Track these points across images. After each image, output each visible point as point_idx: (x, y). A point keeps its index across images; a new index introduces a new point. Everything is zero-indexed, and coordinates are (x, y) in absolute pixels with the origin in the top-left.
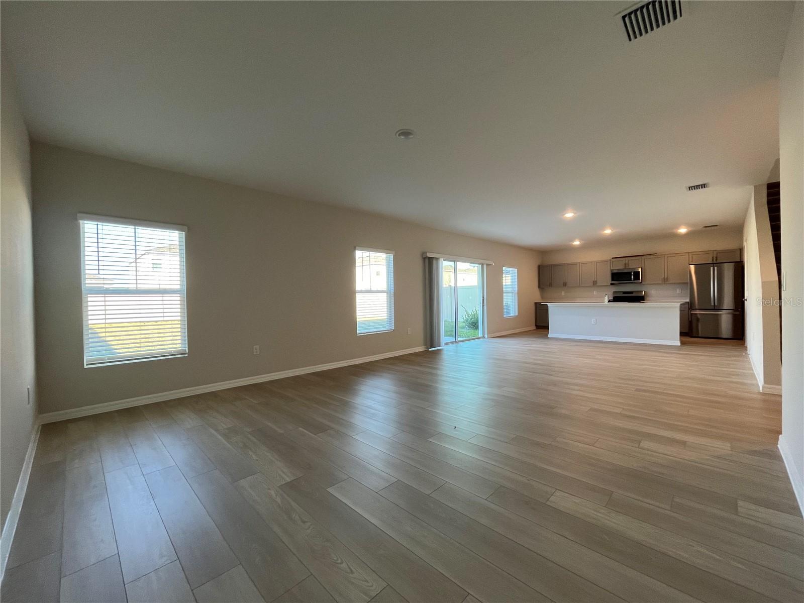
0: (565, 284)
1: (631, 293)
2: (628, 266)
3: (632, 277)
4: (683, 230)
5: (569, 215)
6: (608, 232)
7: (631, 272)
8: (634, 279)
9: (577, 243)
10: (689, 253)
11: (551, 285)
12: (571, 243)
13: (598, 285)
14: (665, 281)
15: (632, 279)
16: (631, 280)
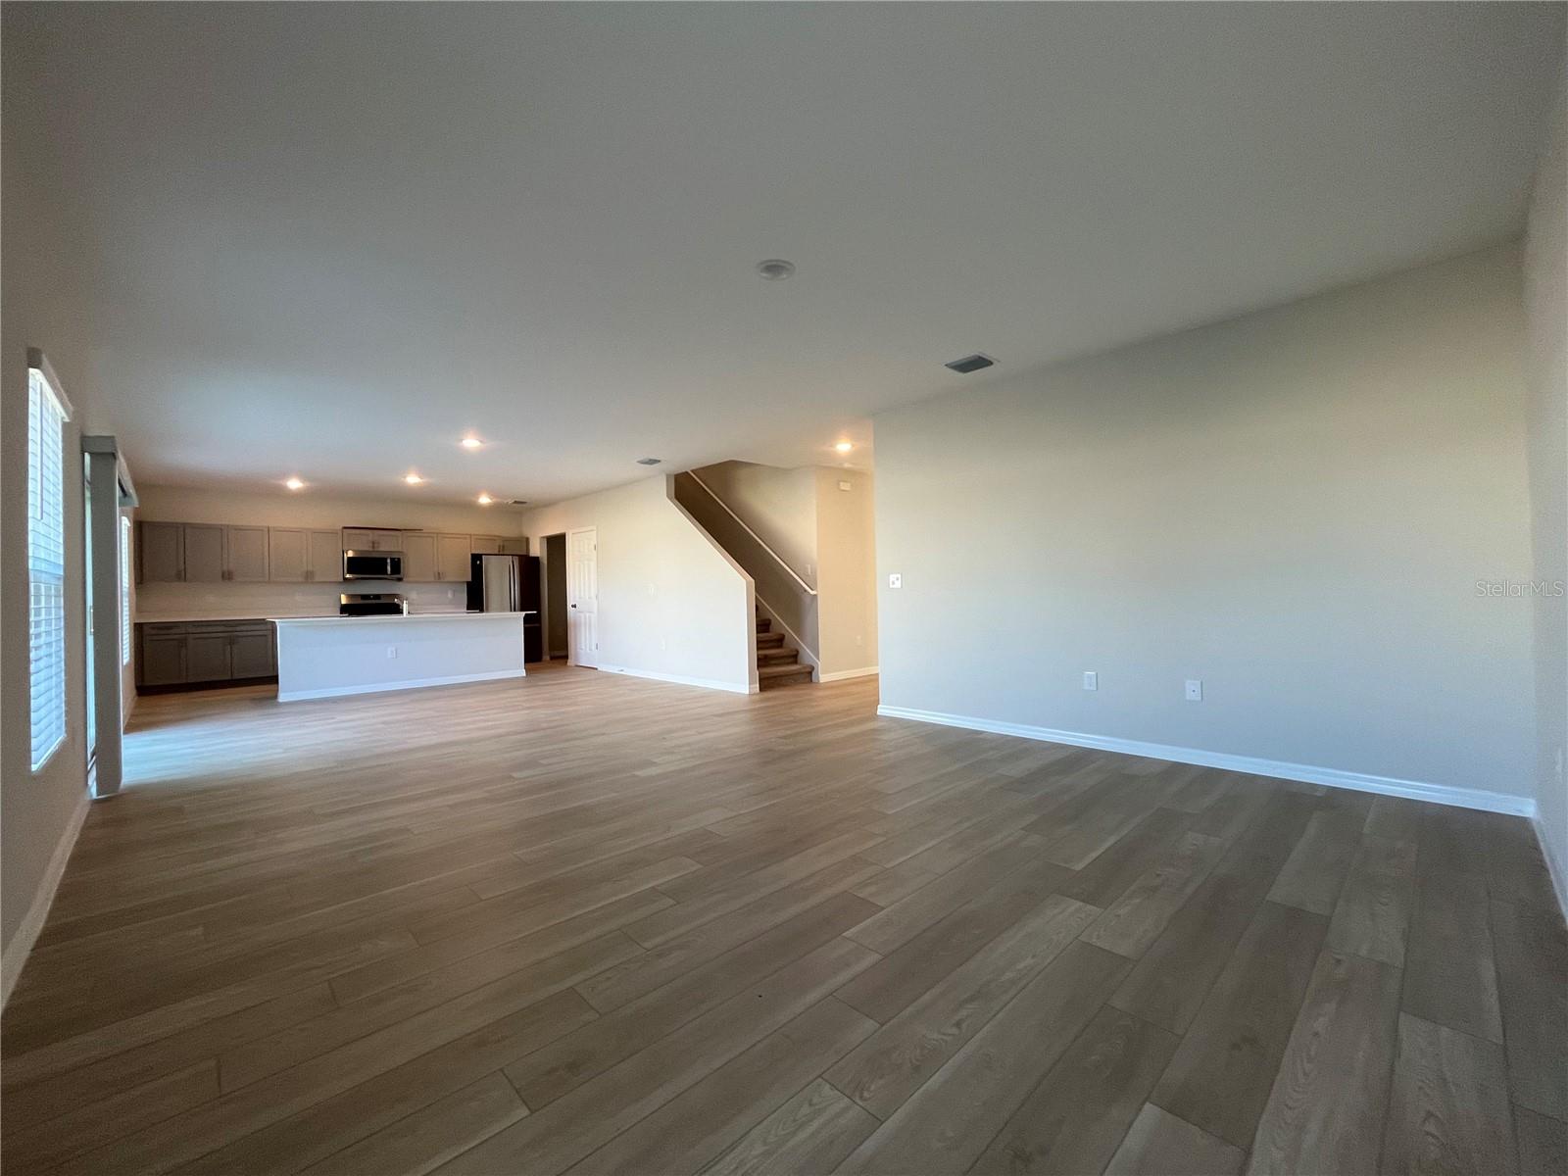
0: (227, 576)
1: (377, 597)
2: (378, 547)
3: (389, 568)
4: (484, 500)
5: (471, 443)
6: (413, 480)
7: (386, 559)
8: (393, 573)
9: (294, 484)
10: (471, 535)
11: (181, 576)
12: (281, 482)
13: (317, 579)
14: (439, 578)
15: (389, 572)
16: (386, 573)
